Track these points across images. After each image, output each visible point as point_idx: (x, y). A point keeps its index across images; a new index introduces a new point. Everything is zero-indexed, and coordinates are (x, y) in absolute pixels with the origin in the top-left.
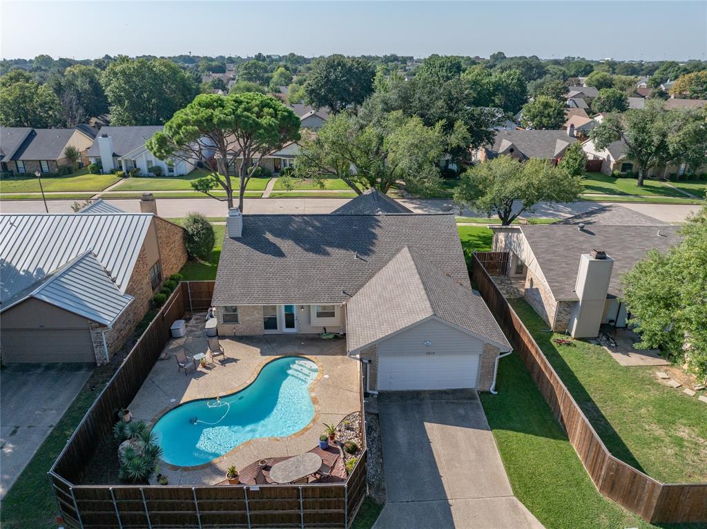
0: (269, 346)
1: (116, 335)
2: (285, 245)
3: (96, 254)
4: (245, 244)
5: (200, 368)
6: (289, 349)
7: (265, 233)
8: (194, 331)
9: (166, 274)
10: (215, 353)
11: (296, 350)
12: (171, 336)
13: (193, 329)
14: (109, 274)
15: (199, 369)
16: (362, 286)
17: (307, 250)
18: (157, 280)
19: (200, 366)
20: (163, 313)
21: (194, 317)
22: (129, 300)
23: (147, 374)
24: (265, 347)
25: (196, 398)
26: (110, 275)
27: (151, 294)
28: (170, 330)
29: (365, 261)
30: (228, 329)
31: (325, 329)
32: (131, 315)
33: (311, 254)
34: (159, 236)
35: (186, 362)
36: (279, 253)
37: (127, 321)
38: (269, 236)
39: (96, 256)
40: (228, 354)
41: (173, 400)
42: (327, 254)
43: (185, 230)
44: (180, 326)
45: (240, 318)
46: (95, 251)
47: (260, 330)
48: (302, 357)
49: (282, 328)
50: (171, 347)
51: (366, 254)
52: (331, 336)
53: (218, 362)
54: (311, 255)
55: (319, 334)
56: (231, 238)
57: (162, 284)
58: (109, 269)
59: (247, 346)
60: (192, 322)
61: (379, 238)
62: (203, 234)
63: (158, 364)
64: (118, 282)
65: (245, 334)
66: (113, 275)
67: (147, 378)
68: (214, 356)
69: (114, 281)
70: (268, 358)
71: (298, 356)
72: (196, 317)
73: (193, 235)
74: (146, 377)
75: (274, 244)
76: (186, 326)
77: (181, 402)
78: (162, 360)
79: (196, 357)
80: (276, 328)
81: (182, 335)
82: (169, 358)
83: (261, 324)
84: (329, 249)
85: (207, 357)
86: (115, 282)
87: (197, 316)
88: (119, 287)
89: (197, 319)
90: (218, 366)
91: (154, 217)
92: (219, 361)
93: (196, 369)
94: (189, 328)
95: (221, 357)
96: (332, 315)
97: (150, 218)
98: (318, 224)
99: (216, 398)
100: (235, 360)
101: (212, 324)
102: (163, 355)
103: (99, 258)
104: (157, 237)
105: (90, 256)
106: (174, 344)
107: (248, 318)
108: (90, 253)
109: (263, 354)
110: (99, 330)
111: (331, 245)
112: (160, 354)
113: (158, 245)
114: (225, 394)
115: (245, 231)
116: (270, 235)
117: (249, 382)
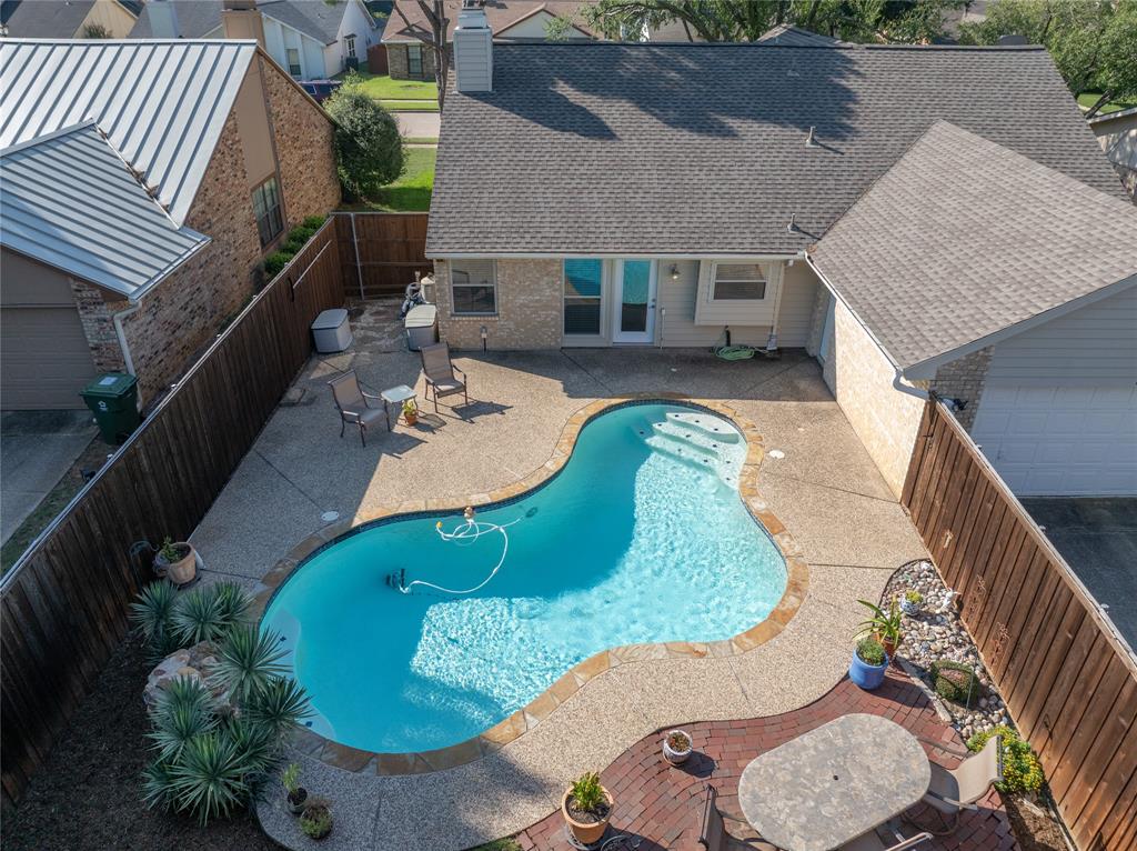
0: (585, 374)
1: (161, 338)
2: (613, 112)
3: (107, 131)
4: (504, 107)
5: (401, 427)
6: (645, 383)
7: (554, 83)
8: (374, 339)
9: (294, 216)
10: (443, 388)
11: (661, 385)
12: (312, 348)
13: (370, 333)
14: (141, 178)
15: (398, 429)
16: (842, 212)
17: (673, 124)
18: (272, 224)
19: (402, 419)
20: (289, 279)
21: (369, 309)
22: (195, 243)
23: (252, 441)
24: (574, 377)
25: (401, 511)
26: (144, 181)
27: (259, 257)
28: (311, 332)
29: (836, 151)
30: (467, 327)
31: (728, 334)
32: (207, 294)
33: (685, 132)
34: (275, 109)
35: (364, 407)
36: (599, 130)
37: (193, 305)
38: (564, 89)
39: (106, 136)
40: (478, 391)
41: (330, 516)
42: (729, 133)
43: (334, 125)
44: (335, 324)
45: (501, 298)
46: (105, 126)
47: (552, 333)
48: (685, 404)
49: (613, 333)
50: (316, 375)
51: (836, 136)
52: (746, 355)
53: (449, 412)
54: (685, 136)
55: (711, 349)
56: (466, 94)
57: (284, 237)
58: (140, 166)
59: (525, 375)
60: (366, 319)
61: (864, 98)
62: (378, 132)
63: (281, 418)
64: (165, 197)
65: (512, 345)
66: (153, 181)
67: (251, 454)
68: (441, 394)
69: (154, 194)
70: (592, 405)
71: (674, 401)
72: (375, 309)
73: (354, 134)
74: (248, 449)
75: (583, 109)
76: (352, 328)
77: (357, 522)
78: (292, 404)
79: (390, 396)
80: (596, 330)
81: (342, 347)
82: (311, 401)
83: (557, 315)
84: (732, 123)
85: (417, 394)
86: (157, 197)
87: (379, 306)
88: (168, 208)
89: (378, 313)
90: (454, 423)
91: (258, 53)
92: (453, 409)
93: (390, 430)
94: (359, 333)
95: (458, 400)
96: (757, 291)
97: (247, 53)
98: (691, 65)
99: (461, 511)
100: (500, 409)
101: (421, 316)
102: (294, 393)
103: (114, 142)
104: (269, 112)
105: (91, 133)
106: (321, 369)
107: (522, 299)
108: (92, 127)
109: (572, 392)
110: (105, 311)
111: (737, 113)
112: (283, 392)
113: (272, 137)
114: (489, 501)
115: (499, 76)
116: (567, 87)
117: (552, 467)
